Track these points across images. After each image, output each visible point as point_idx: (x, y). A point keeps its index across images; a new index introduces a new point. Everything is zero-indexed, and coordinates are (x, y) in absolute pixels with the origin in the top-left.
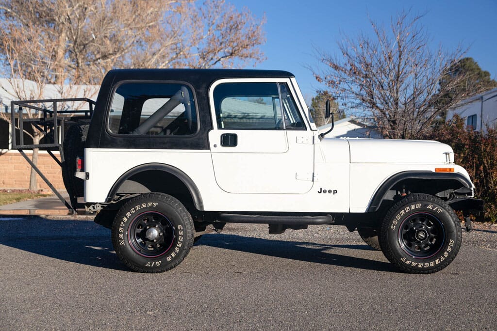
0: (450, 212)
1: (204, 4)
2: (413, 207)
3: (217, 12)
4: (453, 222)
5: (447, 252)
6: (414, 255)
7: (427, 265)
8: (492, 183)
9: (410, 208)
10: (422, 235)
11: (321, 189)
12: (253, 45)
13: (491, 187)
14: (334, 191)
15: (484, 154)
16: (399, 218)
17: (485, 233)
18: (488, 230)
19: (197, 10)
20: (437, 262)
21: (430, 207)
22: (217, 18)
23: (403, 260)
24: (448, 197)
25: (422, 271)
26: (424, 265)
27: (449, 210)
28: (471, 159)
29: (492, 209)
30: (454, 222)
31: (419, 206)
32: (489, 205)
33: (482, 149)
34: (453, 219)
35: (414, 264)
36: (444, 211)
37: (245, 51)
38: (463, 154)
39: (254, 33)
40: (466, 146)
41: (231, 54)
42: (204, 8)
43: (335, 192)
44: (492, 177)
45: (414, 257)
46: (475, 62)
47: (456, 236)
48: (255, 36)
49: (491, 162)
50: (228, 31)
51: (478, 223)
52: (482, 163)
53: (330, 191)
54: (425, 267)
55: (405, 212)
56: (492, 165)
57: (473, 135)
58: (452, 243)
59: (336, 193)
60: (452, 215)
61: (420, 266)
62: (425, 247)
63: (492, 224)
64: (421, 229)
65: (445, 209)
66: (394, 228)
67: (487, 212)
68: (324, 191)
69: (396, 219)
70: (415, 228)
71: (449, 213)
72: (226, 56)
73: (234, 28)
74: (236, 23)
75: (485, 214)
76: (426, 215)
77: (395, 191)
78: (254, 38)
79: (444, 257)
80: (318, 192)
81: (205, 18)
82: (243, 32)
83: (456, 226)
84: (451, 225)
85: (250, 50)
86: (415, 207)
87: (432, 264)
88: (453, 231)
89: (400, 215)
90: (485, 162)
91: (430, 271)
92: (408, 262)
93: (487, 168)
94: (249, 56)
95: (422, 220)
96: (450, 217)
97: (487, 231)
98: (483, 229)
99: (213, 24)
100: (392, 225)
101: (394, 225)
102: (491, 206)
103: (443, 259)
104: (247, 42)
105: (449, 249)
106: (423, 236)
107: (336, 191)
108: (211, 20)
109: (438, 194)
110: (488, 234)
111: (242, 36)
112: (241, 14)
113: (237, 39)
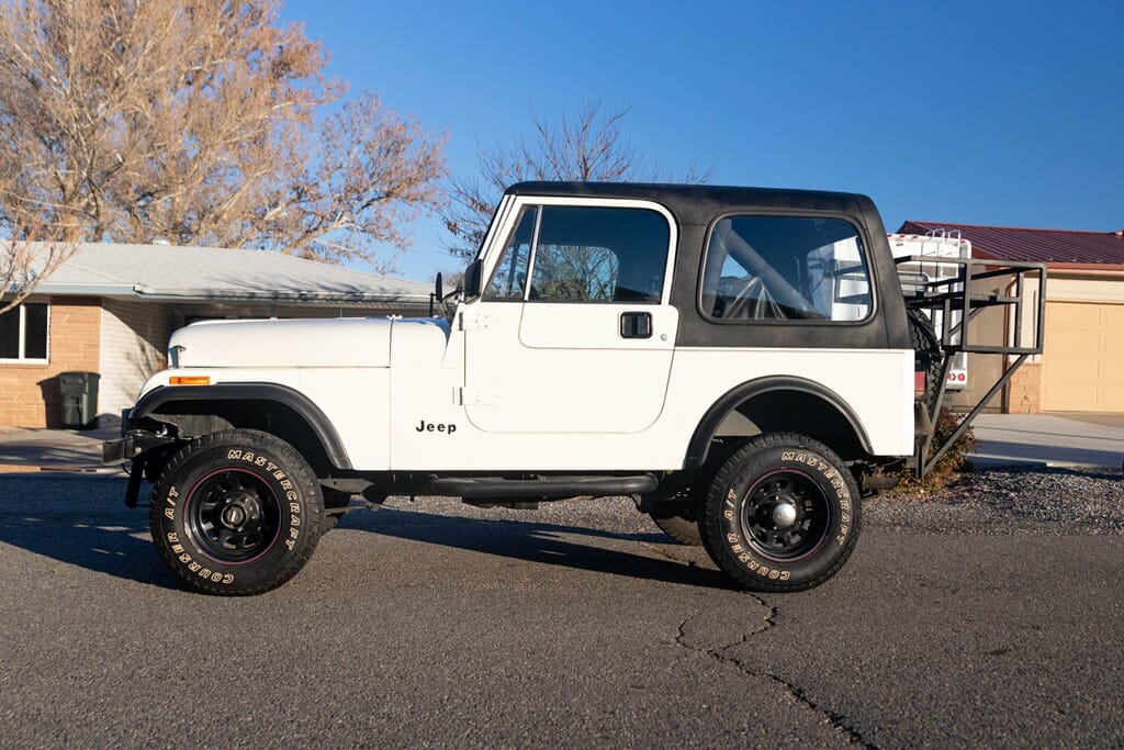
1: (344, 107)
3: (366, 121)
12: (427, 180)
19: (333, 118)
22: (366, 131)
37: (413, 190)
39: (428, 158)
41: (388, 195)
42: (344, 114)
48: (430, 164)
50: (383, 154)
72: (380, 198)
73: (394, 148)
74: (397, 141)
78: (428, 167)
81: (345, 132)
82: (409, 155)
85: (422, 188)
94: (419, 197)
99: (359, 142)
104: (414, 174)
108: (357, 134)
111: (406, 164)
112: (405, 125)
113: (397, 168)
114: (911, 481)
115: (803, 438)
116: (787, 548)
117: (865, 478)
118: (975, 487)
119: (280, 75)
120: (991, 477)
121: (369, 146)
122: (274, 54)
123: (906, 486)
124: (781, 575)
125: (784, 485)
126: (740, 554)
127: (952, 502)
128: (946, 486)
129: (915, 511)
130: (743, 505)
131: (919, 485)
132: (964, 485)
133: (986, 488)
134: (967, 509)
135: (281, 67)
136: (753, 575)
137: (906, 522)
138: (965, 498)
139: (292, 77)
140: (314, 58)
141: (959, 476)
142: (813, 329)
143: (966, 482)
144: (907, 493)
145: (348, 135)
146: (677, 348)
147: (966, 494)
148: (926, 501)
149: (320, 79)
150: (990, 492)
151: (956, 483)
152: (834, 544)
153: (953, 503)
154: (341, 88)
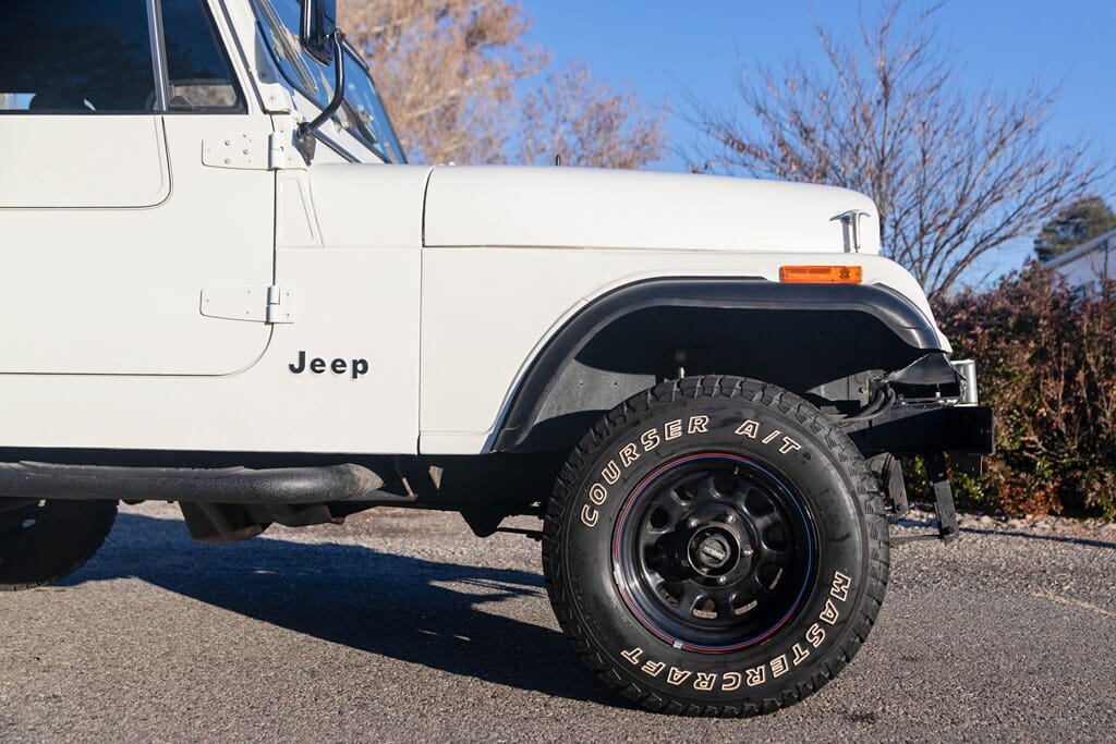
0: (836, 451)
1: (548, 81)
2: (675, 430)
3: (573, 96)
4: (847, 497)
5: (823, 624)
6: (681, 638)
7: (731, 681)
8: (1108, 414)
9: (661, 433)
10: (715, 553)
11: (302, 355)
13: (1107, 426)
14: (355, 363)
15: (1090, 342)
16: (617, 477)
17: (1079, 547)
18: (1092, 538)
19: (535, 93)
20: (778, 666)
21: (748, 429)
22: (573, 107)
23: (632, 657)
24: (864, 402)
25: (715, 704)
26: (720, 682)
27: (833, 444)
28: (1053, 354)
29: (1105, 482)
30: (854, 495)
31: (699, 424)
32: (1098, 472)
33: (1085, 329)
34: (847, 483)
35: (677, 676)
36: (811, 446)
38: (1035, 342)
39: (646, 136)
40: (1041, 322)
42: (547, 88)
43: (360, 367)
44: (1108, 399)
45: (678, 645)
46: (1107, 205)
47: (859, 556)
48: (648, 144)
49: (1106, 360)
50: (593, 132)
51: (1071, 520)
52: (1080, 362)
53: (337, 366)
54: (724, 687)
55: (640, 448)
56: (1108, 369)
57: (1063, 297)
58: (841, 585)
59: (365, 371)
60: (847, 465)
61: (704, 687)
62: (739, 603)
63: (1107, 523)
64: (721, 525)
65: (814, 439)
66: (590, 519)
67: (1093, 490)
68: (313, 366)
69: (601, 480)
70: (693, 523)
71: (830, 455)
73: (606, 126)
74: (610, 117)
75: (1085, 497)
76: (735, 463)
77: (653, 378)
78: (646, 147)
79: (805, 644)
80: (292, 367)
81: (549, 109)
82: (624, 133)
83: (860, 513)
84: (841, 508)
86: (684, 430)
87: (756, 678)
88: (848, 536)
89: (620, 464)
90: (1091, 361)
91: (747, 706)
92: (651, 668)
93: (1097, 376)
95: (729, 490)
96: (834, 472)
97: (1085, 542)
98: (1078, 537)
99: (565, 120)
100: (587, 507)
101: (593, 507)
102: (1102, 477)
103: (801, 654)
104: (631, 154)
105: (830, 613)
106: (720, 556)
107: (364, 362)
108: (562, 112)
109: (822, 391)
110: (1089, 549)
111: (621, 143)
112: (619, 98)
113: (610, 149)
119: (474, 44)
121: (576, 124)
122: (466, 20)
135: (475, 36)
139: (487, 46)
140: (512, 23)
145: (554, 110)
149: (519, 49)
154: (544, 58)
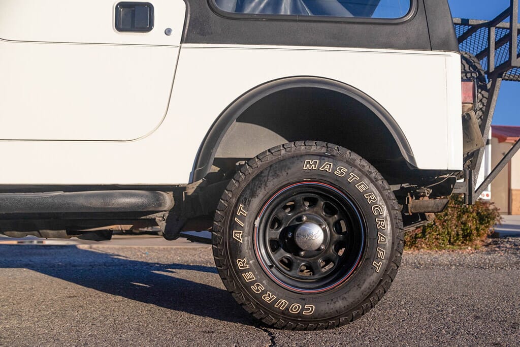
114: (462, 243)
115: (330, 145)
116: (317, 276)
117: (412, 202)
118: (502, 245)
120: (510, 240)
123: (459, 245)
124: (303, 309)
125: (313, 202)
126: (252, 283)
127: (488, 253)
128: (484, 245)
129: (466, 257)
130: (257, 223)
131: (467, 245)
132: (495, 244)
133: (508, 246)
134: (499, 257)
136: (269, 308)
137: (460, 264)
138: (496, 251)
141: (491, 240)
142: (344, 26)
143: (496, 243)
144: (461, 249)
146: (184, 45)
147: (497, 249)
148: (472, 253)
150: (511, 248)
151: (490, 244)
152: (370, 271)
153: (490, 254)
